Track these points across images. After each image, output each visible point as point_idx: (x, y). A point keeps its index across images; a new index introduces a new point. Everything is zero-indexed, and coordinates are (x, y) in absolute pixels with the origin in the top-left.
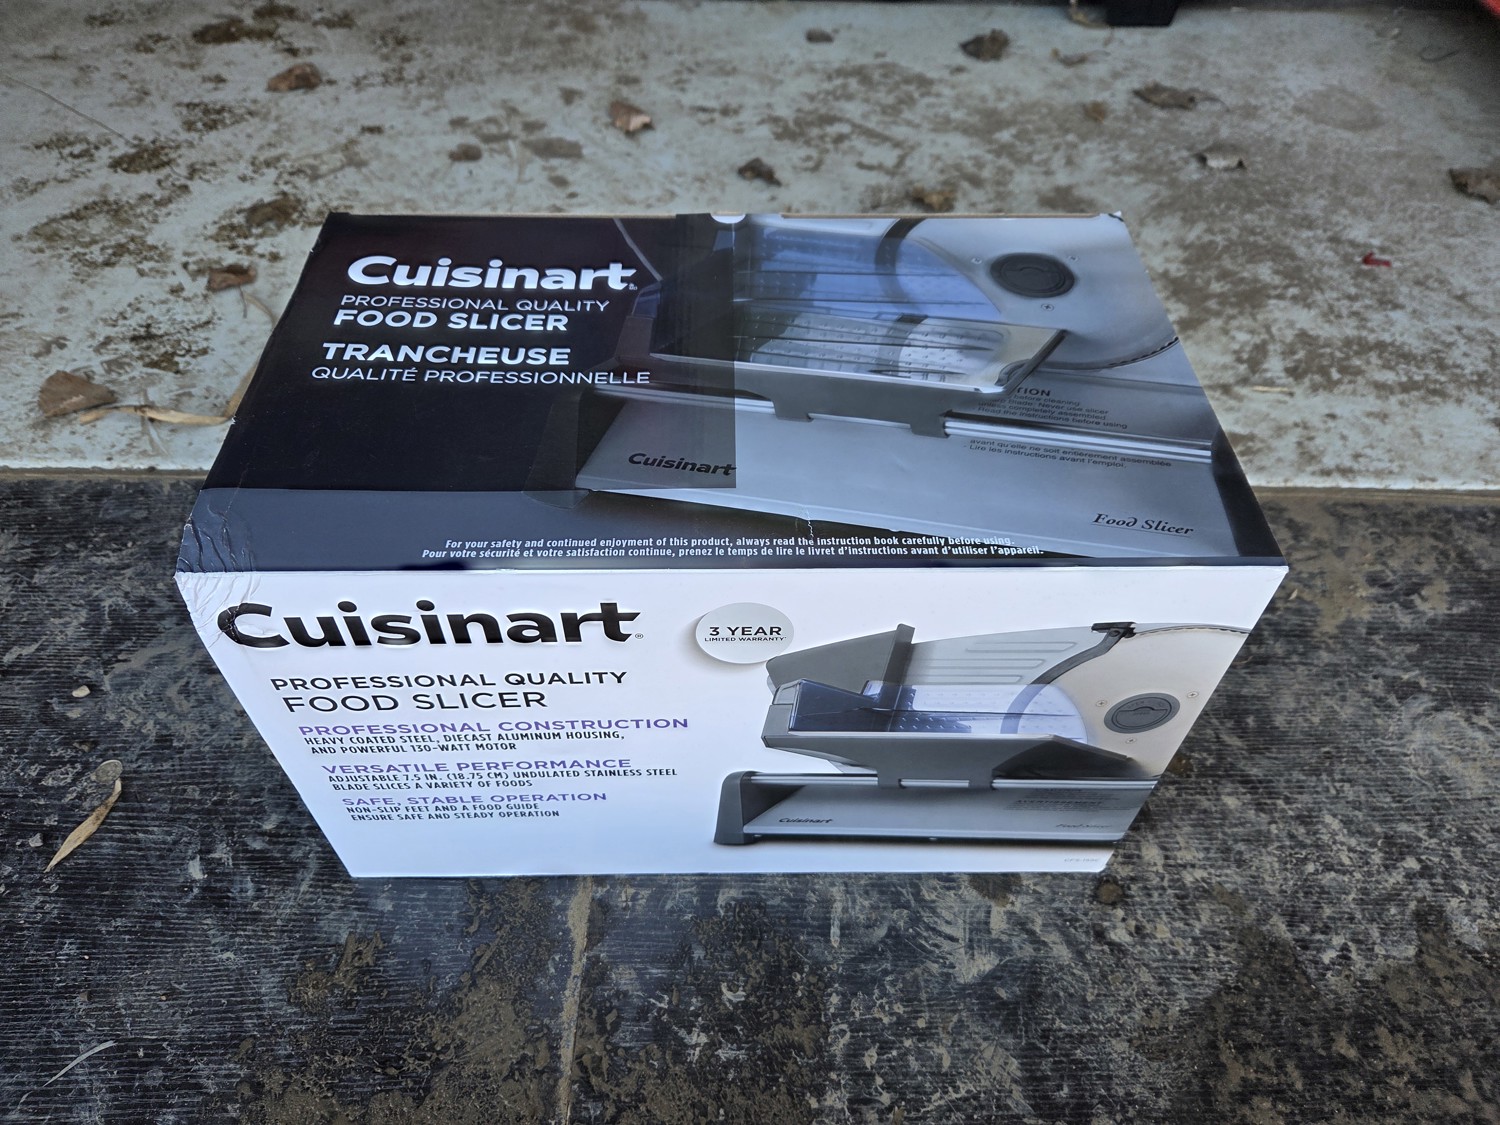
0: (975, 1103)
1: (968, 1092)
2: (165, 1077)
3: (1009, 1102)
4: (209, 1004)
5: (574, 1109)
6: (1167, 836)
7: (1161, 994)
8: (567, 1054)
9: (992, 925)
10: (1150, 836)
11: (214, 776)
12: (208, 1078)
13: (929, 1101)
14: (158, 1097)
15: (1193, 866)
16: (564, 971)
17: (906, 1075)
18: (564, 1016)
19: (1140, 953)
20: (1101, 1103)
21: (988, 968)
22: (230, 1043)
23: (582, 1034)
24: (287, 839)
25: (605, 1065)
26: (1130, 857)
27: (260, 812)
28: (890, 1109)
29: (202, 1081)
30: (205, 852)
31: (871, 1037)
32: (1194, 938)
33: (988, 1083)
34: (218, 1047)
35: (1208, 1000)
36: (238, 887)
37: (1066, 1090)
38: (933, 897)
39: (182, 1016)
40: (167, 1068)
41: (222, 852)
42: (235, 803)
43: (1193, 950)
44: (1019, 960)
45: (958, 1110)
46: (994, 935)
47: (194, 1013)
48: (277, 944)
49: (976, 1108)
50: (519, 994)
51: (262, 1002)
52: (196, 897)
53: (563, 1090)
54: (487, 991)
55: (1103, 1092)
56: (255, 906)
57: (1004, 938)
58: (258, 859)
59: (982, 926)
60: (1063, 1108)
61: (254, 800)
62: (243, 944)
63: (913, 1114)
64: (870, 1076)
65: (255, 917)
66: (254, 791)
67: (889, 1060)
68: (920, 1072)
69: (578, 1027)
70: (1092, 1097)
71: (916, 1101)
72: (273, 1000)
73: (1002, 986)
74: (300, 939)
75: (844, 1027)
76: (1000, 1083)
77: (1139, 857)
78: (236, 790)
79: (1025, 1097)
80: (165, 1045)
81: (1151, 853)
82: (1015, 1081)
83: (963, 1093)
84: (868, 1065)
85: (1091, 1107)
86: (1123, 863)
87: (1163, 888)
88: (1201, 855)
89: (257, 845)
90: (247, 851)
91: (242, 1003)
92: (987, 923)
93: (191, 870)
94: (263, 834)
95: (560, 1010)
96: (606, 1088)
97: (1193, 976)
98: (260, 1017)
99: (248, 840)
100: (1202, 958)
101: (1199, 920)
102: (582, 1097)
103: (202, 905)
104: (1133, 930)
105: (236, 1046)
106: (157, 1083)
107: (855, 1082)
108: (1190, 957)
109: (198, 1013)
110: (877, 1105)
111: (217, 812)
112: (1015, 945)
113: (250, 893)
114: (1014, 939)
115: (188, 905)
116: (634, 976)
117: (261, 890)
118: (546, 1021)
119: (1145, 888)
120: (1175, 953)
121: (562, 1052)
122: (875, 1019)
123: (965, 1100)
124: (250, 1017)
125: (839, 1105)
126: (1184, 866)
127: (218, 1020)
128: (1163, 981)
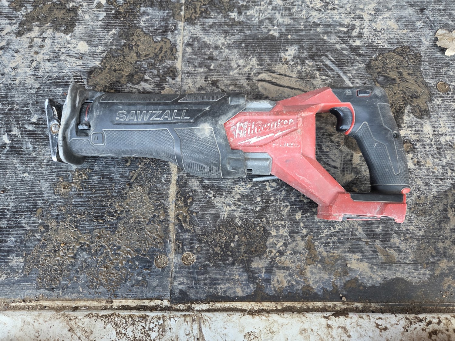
0: (342, 233)
1: (339, 229)
2: (8, 224)
3: (356, 233)
4: (21, 194)
5: (176, 236)
6: (436, 121)
7: (425, 190)
8: (172, 214)
9: (353, 162)
10: (428, 122)
11: (7, 98)
12: (26, 224)
13: (323, 232)
14: (7, 231)
15: (446, 135)
16: (168, 181)
17: (313, 222)
18: (170, 199)
19: (418, 172)
20: (395, 233)
21: (351, 179)
22: (33, 210)
23: (178, 207)
24: (43, 126)
25: (188, 220)
26: (417, 131)
27: (28, 113)
28: (306, 236)
29: (23, 225)
30: (8, 131)
31: (299, 208)
32: (443, 166)
33: (348, 226)
34: (27, 211)
35: (445, 192)
36: (25, 146)
37: (381, 228)
38: (328, 150)
39: (11, 198)
40: (9, 220)
41: (15, 131)
42: (17, 110)
43: (441, 171)
44: (364, 176)
45: (335, 236)
46: (354, 166)
47: (15, 198)
48: (46, 170)
49: (342, 235)
50: (150, 191)
51: (43, 194)
52: (8, 151)
53: (171, 228)
54: (137, 190)
55: (396, 229)
56: (34, 154)
57: (358, 167)
58: (31, 134)
59: (349, 162)
60: (379, 235)
61: (25, 108)
62: (31, 170)
63: (316, 238)
64: (298, 223)
65: (34, 159)
66: (25, 105)
67: (306, 217)
68: (319, 222)
69: (176, 204)
70: (392, 230)
71: (317, 232)
72: (48, 193)
73: (356, 187)
74: (56, 168)
75: (288, 204)
76: (353, 226)
77: (422, 131)
78: (17, 104)
79: (364, 231)
80: (6, 211)
81: (427, 129)
82: (359, 225)
83: (337, 229)
84: (297, 219)
85: (391, 234)
86: (414, 134)
87: (431, 145)
88: (450, 130)
89: (30, 128)
90: (26, 131)
91: (35, 194)
92: (351, 161)
93: (4, 139)
94: (32, 123)
95: (168, 197)
96: (189, 228)
97: (440, 182)
98: (43, 200)
99: (26, 126)
100: (445, 174)
101: (446, 158)
102: (179, 231)
103: (12, 154)
104: (416, 163)
105: (35, 211)
106: (5, 226)
107: (292, 225)
108: (440, 174)
109: (17, 198)
110: (301, 234)
111: (11, 114)
112: (363, 170)
113: (31, 149)
114: (363, 167)
115: (6, 154)
116: (198, 183)
117: (35, 148)
118: (163, 201)
119: (423, 145)
120: (433, 172)
121: (169, 213)
122: (301, 201)
123: (338, 232)
124: (39, 200)
125: (285, 234)
126: (442, 135)
127: (26, 201)
128: (427, 184)
